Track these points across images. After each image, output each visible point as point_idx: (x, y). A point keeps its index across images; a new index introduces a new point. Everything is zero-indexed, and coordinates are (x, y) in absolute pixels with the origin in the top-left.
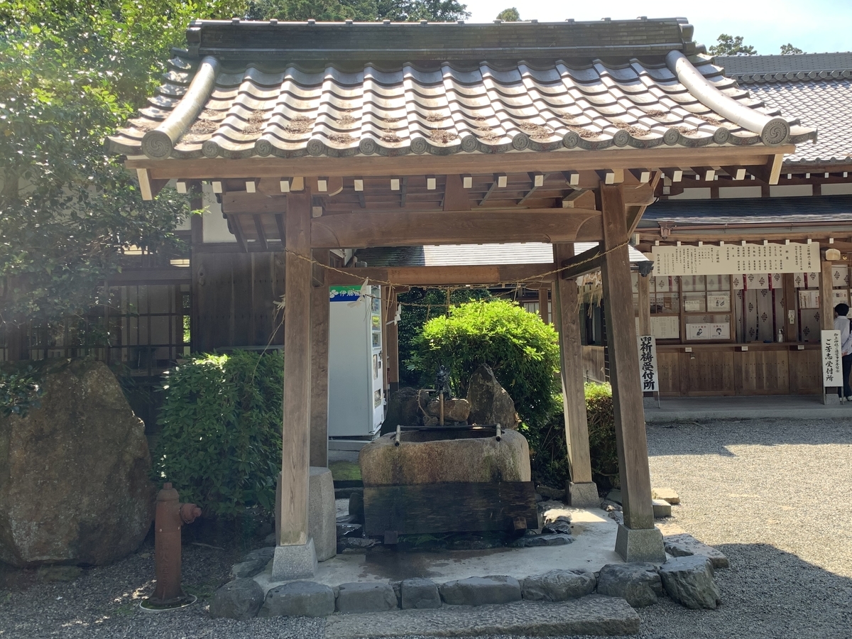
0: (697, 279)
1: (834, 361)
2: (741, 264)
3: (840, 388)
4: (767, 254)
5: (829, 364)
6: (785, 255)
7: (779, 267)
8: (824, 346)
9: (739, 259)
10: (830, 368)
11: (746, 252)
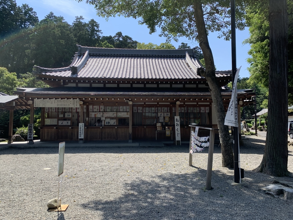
0: (63, 108)
1: (82, 131)
2: (58, 104)
3: (83, 139)
4: (65, 102)
5: (80, 132)
6: (70, 102)
7: (68, 106)
8: (79, 127)
9: (57, 103)
10: (80, 133)
11: (60, 101)
